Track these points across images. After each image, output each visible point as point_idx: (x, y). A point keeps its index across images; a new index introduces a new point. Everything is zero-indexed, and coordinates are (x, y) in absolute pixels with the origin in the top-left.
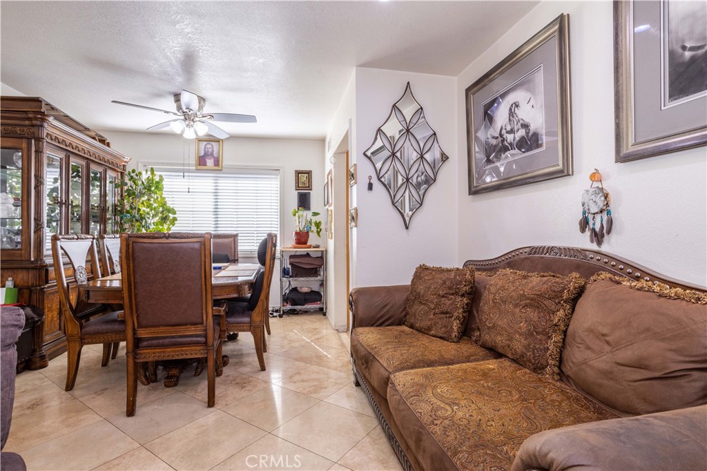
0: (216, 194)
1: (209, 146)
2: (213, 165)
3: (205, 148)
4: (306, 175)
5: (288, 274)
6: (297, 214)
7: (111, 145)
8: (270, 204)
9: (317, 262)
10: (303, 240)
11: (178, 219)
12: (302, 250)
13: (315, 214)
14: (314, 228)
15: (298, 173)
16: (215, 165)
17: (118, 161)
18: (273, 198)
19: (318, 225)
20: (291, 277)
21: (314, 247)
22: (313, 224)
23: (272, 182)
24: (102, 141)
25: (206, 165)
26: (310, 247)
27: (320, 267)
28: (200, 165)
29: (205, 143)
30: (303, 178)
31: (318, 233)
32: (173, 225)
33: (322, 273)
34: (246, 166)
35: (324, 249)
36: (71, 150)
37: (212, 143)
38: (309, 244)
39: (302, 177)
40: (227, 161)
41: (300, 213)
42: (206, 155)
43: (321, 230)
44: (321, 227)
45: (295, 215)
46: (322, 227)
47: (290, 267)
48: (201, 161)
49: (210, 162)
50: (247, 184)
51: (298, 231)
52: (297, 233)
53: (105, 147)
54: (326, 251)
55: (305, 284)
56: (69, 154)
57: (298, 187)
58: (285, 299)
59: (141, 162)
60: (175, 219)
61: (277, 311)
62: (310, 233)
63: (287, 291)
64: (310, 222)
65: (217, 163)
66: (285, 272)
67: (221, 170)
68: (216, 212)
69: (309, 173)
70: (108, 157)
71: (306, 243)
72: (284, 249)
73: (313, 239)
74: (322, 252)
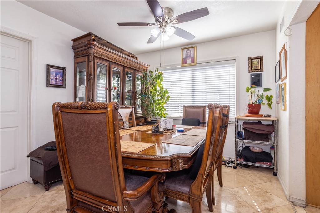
0: (193, 80)
1: (188, 51)
2: (191, 63)
3: (186, 53)
4: (257, 60)
5: (242, 136)
6: (250, 90)
7: (138, 59)
8: (229, 85)
9: (269, 129)
10: (255, 111)
11: (171, 97)
12: (254, 118)
13: (266, 90)
14: (265, 101)
15: (251, 59)
16: (192, 63)
17: (142, 67)
18: (230, 80)
19: (269, 98)
20: (244, 139)
21: (265, 117)
22: (265, 98)
23: (230, 69)
24: (133, 57)
25: (187, 63)
26: (261, 116)
27: (272, 133)
28: (183, 64)
29: (186, 50)
30: (256, 63)
31: (270, 105)
32: (168, 100)
33: (273, 139)
34: (212, 60)
35: (276, 119)
36: (112, 60)
37: (190, 49)
38: (260, 113)
39: (254, 63)
40: (199, 59)
41: (253, 89)
42: (187, 57)
43: (272, 103)
44: (272, 101)
45: (248, 91)
46: (274, 100)
47: (243, 131)
48: (184, 62)
49: (189, 61)
50: (212, 72)
51: (251, 103)
52: (249, 105)
53: (135, 60)
54: (278, 121)
55: (257, 146)
56: (111, 63)
57: (251, 70)
58: (239, 155)
59: (155, 67)
60: (169, 97)
61: (232, 162)
62: (262, 106)
63: (241, 149)
64: (262, 97)
65: (193, 61)
66: (239, 135)
67: (196, 65)
68: (193, 92)
69: (260, 58)
70: (135, 65)
71: (257, 113)
72: (238, 117)
73: (264, 110)
74: (273, 121)
